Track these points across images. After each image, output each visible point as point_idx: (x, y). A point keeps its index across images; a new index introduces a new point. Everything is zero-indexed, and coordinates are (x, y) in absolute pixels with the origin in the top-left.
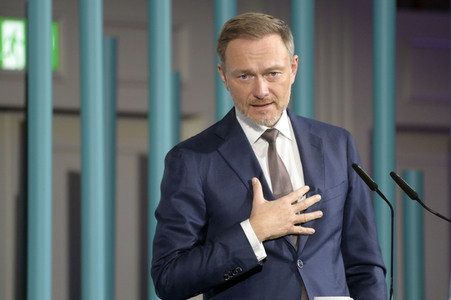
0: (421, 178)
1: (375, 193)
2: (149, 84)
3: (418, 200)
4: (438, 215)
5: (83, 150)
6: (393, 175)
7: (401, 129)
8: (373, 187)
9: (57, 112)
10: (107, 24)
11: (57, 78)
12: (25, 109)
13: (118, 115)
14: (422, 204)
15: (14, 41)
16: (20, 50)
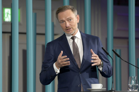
0: (120, 51)
1: (108, 55)
2: (45, 26)
3: (120, 57)
4: (125, 61)
5: (27, 44)
6: (113, 50)
7: (115, 38)
8: (108, 54)
9: (20, 33)
10: (33, 9)
11: (20, 24)
12: (11, 33)
13: (37, 34)
14: (121, 58)
15: (8, 13)
16: (10, 16)
